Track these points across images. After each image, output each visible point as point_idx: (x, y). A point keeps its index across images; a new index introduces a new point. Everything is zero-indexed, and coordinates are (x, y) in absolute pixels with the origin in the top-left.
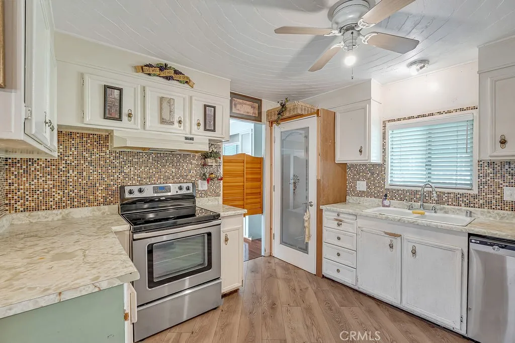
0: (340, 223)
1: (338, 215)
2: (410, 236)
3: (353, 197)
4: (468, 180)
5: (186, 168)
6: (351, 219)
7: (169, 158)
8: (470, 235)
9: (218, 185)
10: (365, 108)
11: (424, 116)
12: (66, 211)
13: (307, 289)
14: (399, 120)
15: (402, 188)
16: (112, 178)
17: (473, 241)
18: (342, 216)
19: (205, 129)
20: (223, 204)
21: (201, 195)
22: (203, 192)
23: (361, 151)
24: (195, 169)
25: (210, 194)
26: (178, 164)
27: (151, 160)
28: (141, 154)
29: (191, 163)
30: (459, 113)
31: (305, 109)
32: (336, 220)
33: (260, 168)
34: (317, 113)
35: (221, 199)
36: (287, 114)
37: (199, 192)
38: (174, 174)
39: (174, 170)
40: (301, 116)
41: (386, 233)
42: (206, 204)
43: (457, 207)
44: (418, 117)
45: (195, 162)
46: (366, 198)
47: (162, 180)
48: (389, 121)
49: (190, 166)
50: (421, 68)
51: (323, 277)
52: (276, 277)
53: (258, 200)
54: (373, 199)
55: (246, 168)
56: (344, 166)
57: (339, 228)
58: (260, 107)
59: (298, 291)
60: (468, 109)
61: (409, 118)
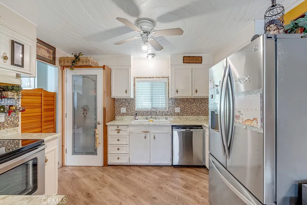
0: (119, 131)
1: (118, 127)
2: (153, 131)
3: (119, 116)
4: (164, 105)
6: (125, 128)
8: (172, 126)
9: (16, 116)
10: (128, 70)
11: (150, 78)
13: (103, 175)
14: (141, 78)
15: (142, 110)
17: (174, 128)
18: (120, 128)
19: (12, 64)
20: (21, 133)
23: (126, 92)
25: (8, 126)
30: (162, 78)
31: (93, 63)
32: (117, 130)
33: (54, 101)
34: (104, 67)
35: (19, 128)
36: (80, 64)
40: (90, 67)
41: (143, 132)
43: (162, 116)
44: (149, 78)
46: (126, 116)
48: (137, 78)
50: (153, 57)
51: (109, 165)
52: (78, 178)
53: (52, 126)
54: (129, 116)
55: (44, 101)
56: (114, 99)
57: (118, 134)
58: (54, 53)
59: (98, 179)
60: (165, 77)
61: (145, 78)
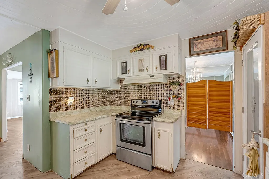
5: (161, 92)
7: (153, 87)
9: (182, 102)
12: (121, 107)
16: (132, 96)
19: (161, 70)
21: (170, 107)
22: (171, 106)
24: (167, 92)
25: (176, 108)
26: (157, 90)
27: (145, 89)
28: (142, 86)
29: (164, 89)
35: (185, 112)
37: (169, 106)
38: (155, 95)
39: (155, 93)
42: (172, 113)
45: (166, 88)
47: (150, 98)
49: (164, 91)
